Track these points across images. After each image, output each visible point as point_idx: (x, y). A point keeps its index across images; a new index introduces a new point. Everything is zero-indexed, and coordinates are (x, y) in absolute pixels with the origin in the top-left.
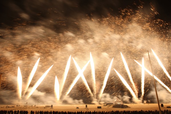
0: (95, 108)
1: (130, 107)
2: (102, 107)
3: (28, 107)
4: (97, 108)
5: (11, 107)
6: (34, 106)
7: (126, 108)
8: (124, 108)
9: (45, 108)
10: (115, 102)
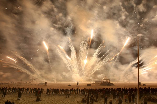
0: (85, 86)
1: (114, 85)
2: (91, 85)
3: (22, 84)
4: (87, 85)
5: (5, 84)
6: (29, 83)
7: (111, 85)
8: (109, 86)
9: (39, 85)
10: (103, 80)
